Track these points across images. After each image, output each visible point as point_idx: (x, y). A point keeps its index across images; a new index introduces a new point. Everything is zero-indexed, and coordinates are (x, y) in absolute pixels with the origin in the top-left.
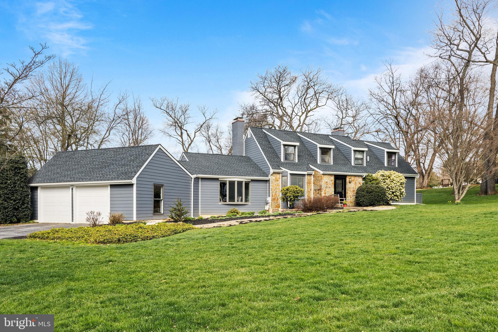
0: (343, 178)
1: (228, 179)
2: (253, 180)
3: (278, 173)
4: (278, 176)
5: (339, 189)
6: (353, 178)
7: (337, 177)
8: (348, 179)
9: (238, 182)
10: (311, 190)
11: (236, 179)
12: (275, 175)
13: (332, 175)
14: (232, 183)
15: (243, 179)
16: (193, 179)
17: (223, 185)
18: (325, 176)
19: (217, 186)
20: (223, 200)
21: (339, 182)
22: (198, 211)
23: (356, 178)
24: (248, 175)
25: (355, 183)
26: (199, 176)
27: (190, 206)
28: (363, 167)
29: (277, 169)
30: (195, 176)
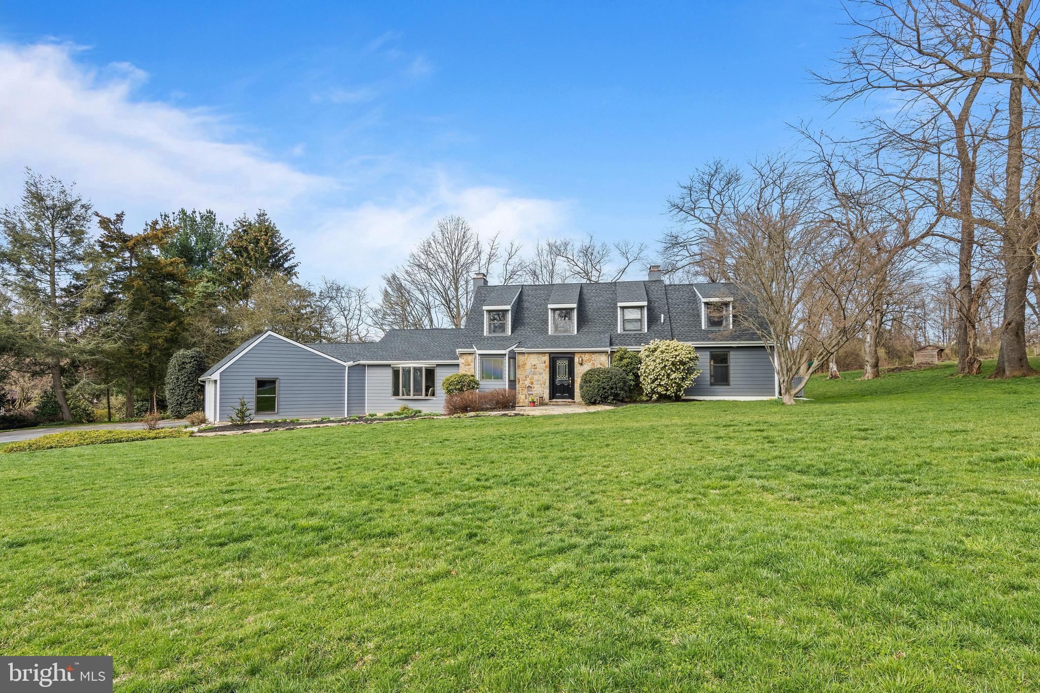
0: (570, 357)
1: (402, 364)
2: (438, 365)
3: (469, 354)
4: (470, 358)
5: (562, 376)
6: (586, 357)
7: (555, 357)
8: (577, 360)
9: (415, 369)
11: (411, 364)
12: (465, 357)
13: (544, 353)
14: (407, 371)
15: (423, 364)
16: (347, 368)
17: (396, 373)
18: (532, 356)
19: (389, 373)
20: (396, 393)
21: (562, 364)
22: (361, 408)
23: (594, 356)
24: (433, 358)
25: (593, 364)
26: (362, 362)
27: (341, 402)
28: (640, 334)
29: (468, 348)
30: (351, 363)
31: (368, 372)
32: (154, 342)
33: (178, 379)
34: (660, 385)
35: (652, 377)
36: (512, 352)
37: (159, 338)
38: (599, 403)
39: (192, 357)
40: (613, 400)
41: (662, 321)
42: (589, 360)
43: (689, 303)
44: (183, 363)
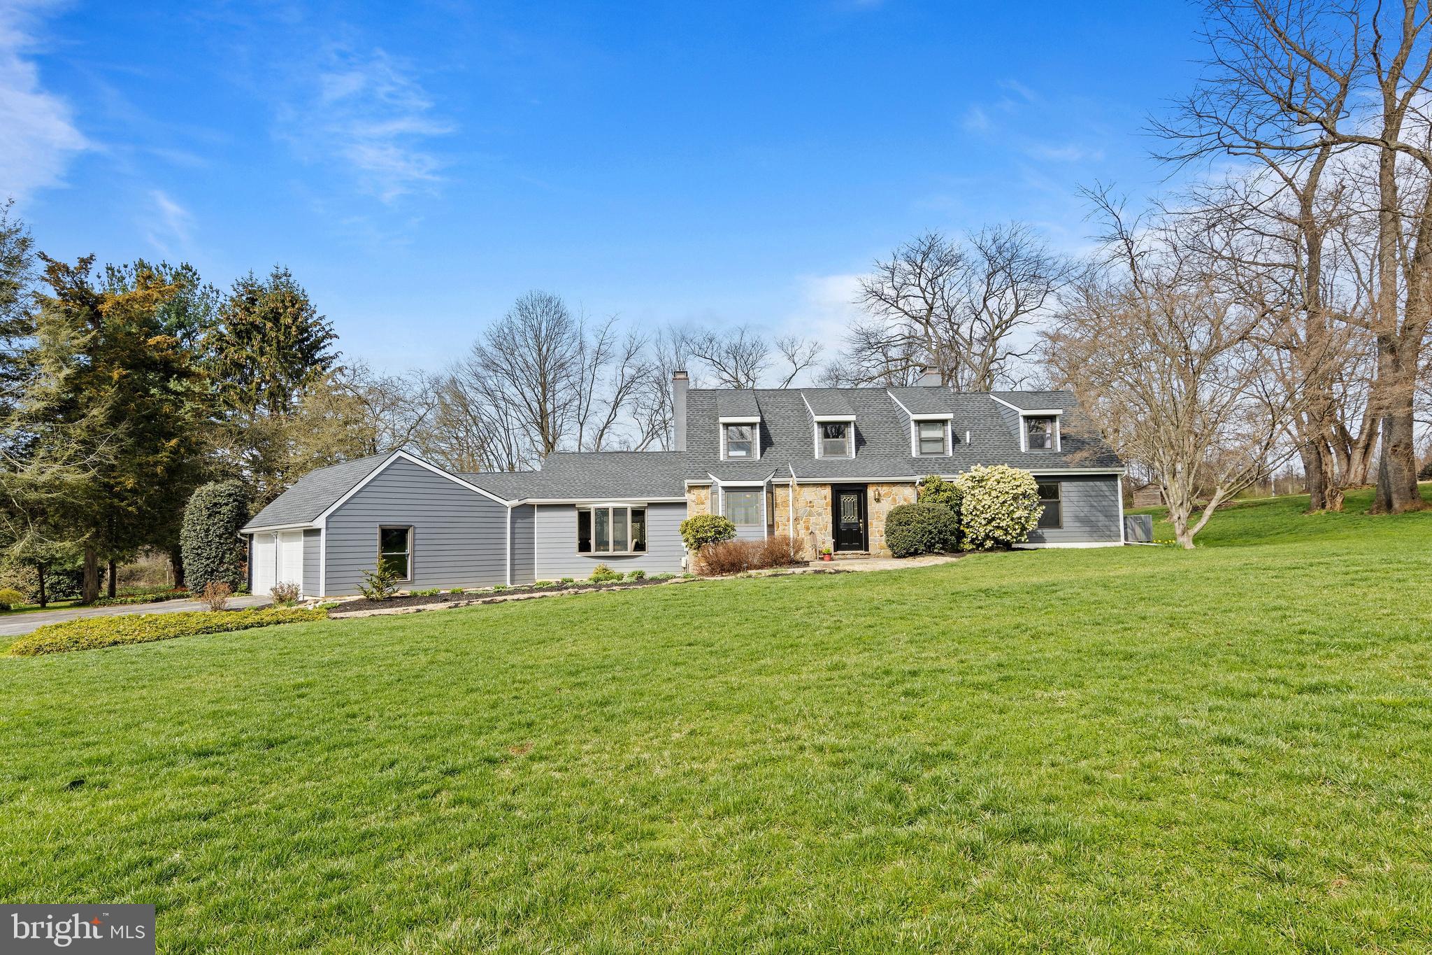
0: (860, 490)
1: (593, 504)
2: (650, 504)
3: (703, 487)
4: (703, 492)
5: (849, 518)
6: (884, 490)
7: (839, 490)
8: (871, 492)
9: (615, 510)
10: (788, 521)
11: (611, 504)
12: (696, 492)
13: (825, 484)
14: (603, 513)
15: (629, 503)
16: (509, 510)
17: (584, 517)
18: (806, 489)
19: (573, 516)
20: (584, 546)
21: (849, 500)
22: (529, 572)
23: (895, 489)
24: (642, 494)
25: (894, 500)
26: (530, 501)
27: (501, 562)
28: (943, 459)
29: (700, 478)
30: (516, 502)
31: (538, 515)
32: (149, 470)
33: (207, 531)
34: (998, 527)
35: (988, 516)
36: (770, 484)
37: (156, 464)
38: (921, 554)
39: (230, 495)
40: (941, 548)
41: (968, 441)
42: (888, 495)
43: (992, 417)
44: (215, 504)
